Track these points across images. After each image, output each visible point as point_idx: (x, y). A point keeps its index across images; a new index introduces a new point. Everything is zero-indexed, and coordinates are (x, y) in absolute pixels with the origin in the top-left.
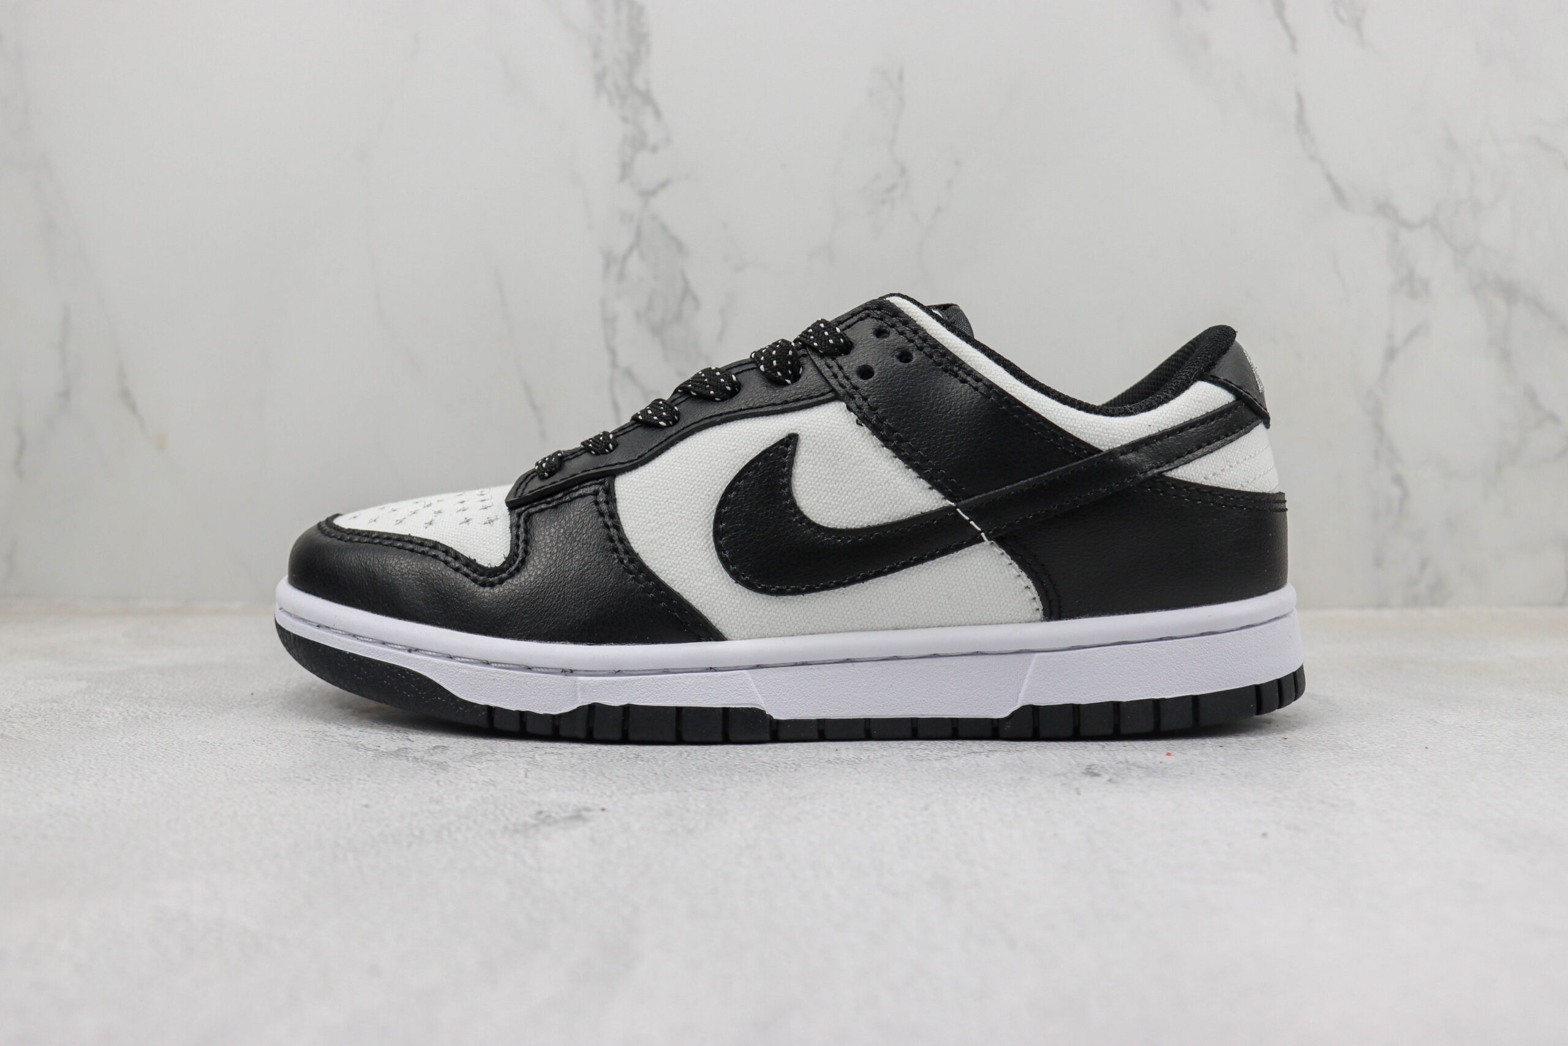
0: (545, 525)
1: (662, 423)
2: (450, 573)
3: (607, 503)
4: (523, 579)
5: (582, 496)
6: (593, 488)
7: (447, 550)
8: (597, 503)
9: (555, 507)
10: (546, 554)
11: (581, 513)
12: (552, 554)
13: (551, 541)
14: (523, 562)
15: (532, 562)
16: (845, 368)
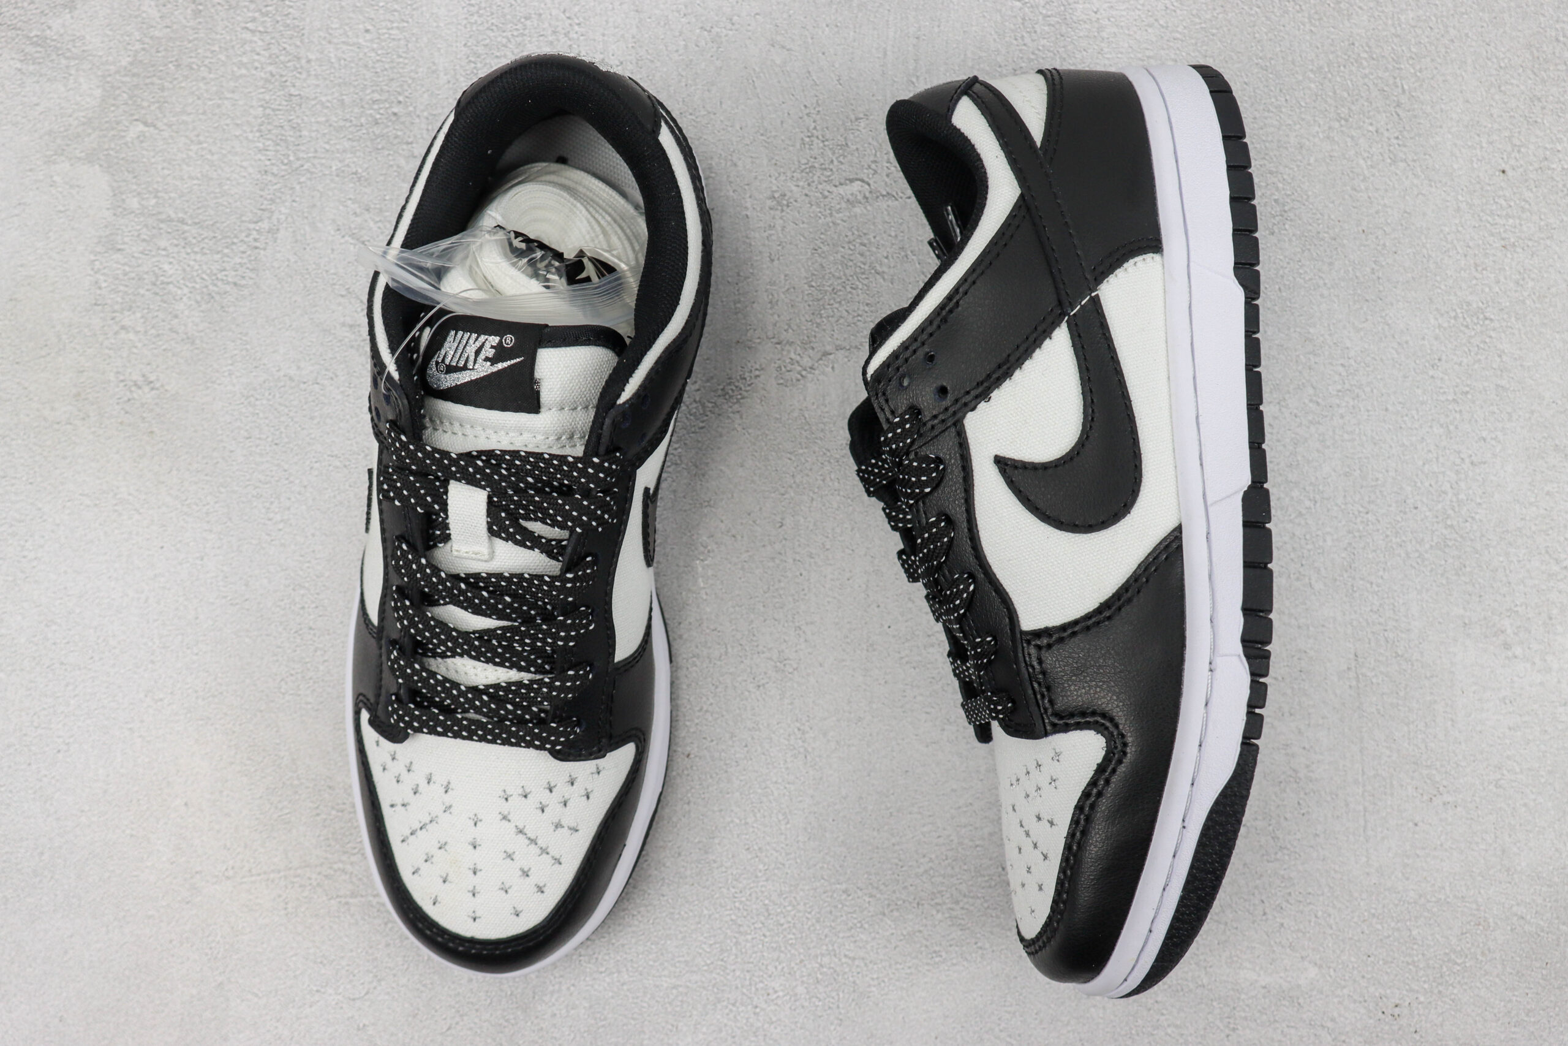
0: (1067, 696)
1: (972, 588)
2: (1110, 790)
3: (1050, 636)
4: (1120, 714)
5: (1040, 662)
6: (1033, 651)
7: (1086, 794)
8: (1049, 646)
9: (1049, 689)
10: (1096, 693)
11: (1057, 660)
12: (1097, 686)
13: (1084, 688)
14: (1104, 715)
15: (1104, 706)
16: (935, 413)
